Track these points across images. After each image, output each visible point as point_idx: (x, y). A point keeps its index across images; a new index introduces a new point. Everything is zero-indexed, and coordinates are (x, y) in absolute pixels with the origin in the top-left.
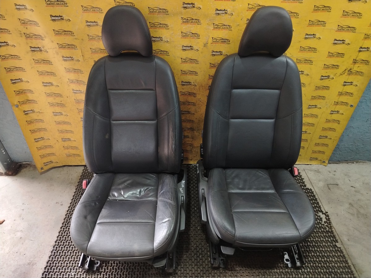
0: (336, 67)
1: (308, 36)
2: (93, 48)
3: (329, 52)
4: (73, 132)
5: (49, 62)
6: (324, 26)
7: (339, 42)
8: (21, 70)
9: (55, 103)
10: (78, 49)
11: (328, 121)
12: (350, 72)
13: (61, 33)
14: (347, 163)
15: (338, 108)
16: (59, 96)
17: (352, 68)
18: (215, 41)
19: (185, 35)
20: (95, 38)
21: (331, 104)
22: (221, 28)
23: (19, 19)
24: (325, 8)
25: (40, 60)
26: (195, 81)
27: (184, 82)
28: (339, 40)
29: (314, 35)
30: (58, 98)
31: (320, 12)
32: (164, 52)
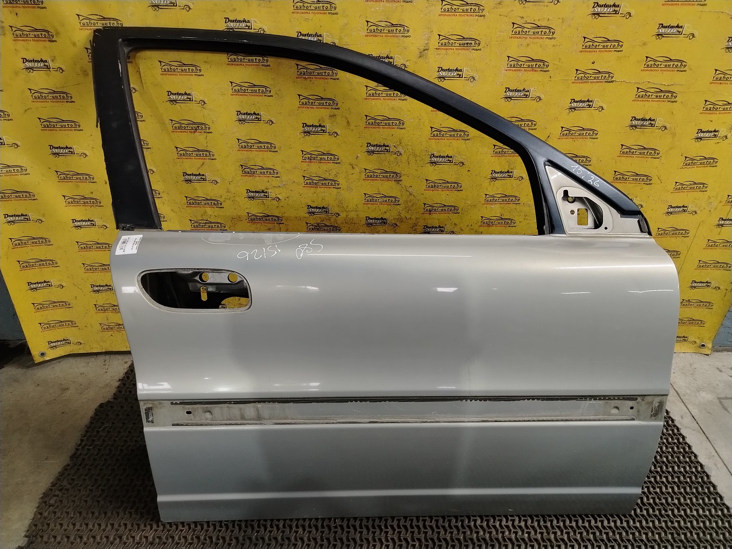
1: (666, 31)
3: (716, 70)
5: (65, 95)
6: (702, 5)
9: (78, 197)
11: (712, 244)
16: (86, 179)
18: (446, 42)
21: (721, 202)
22: (459, 10)
25: (46, 91)
27: (374, 146)
29: (678, 26)
32: (327, 71)
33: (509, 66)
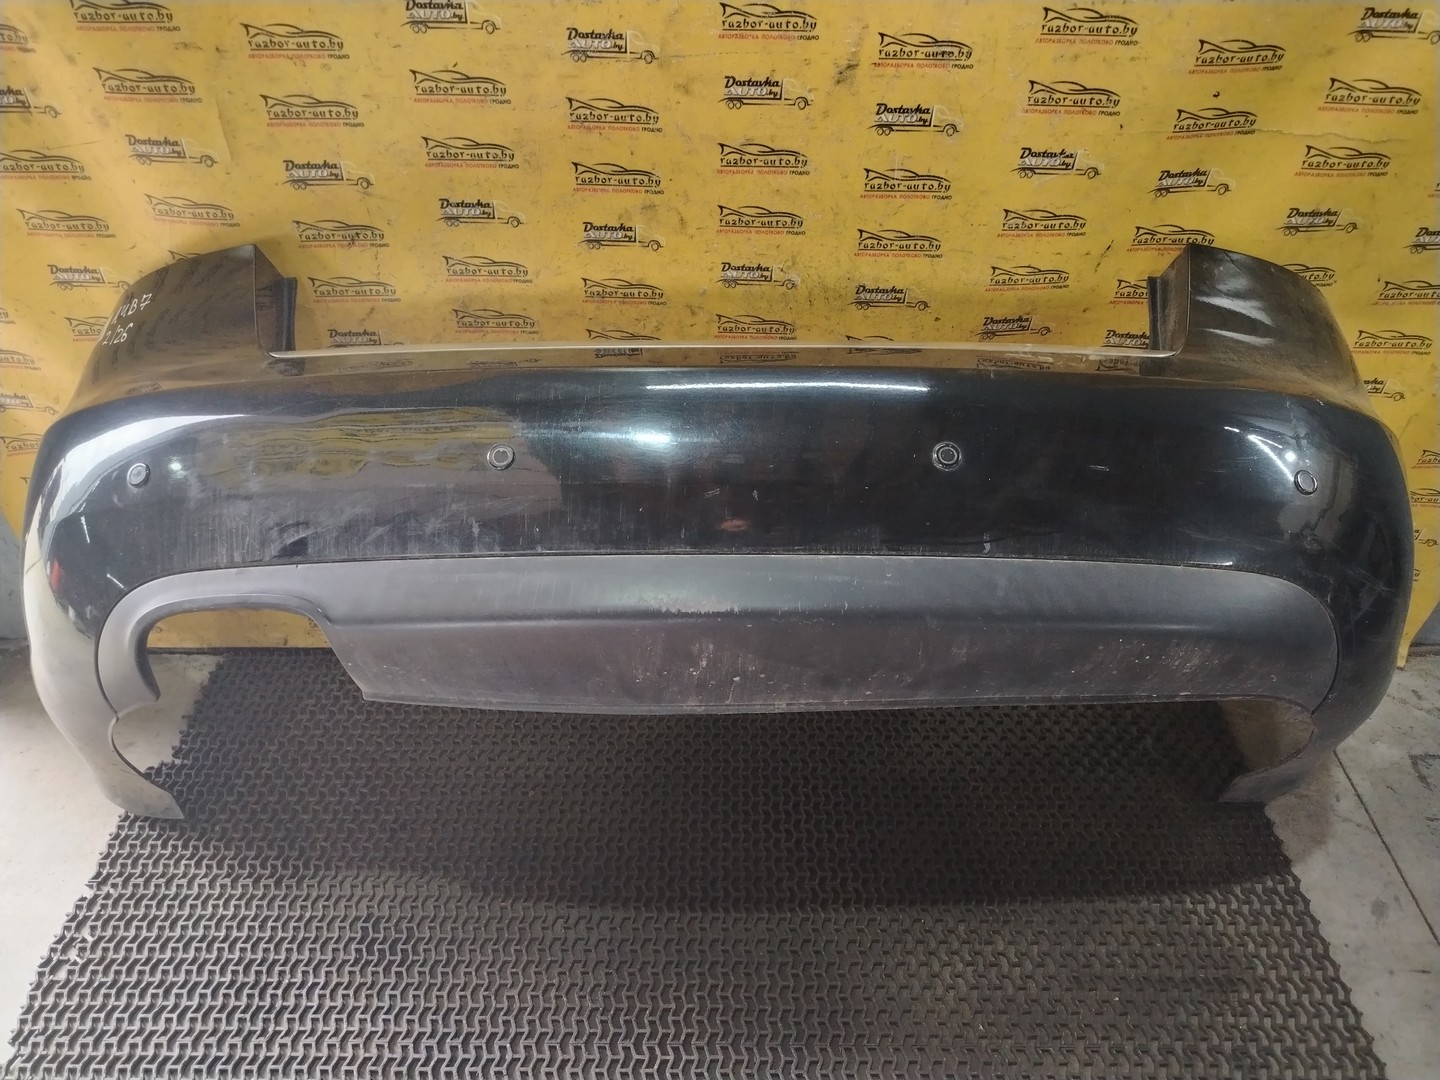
1: (1379, 23)
2: (277, 92)
10: (199, 100)
13: (109, 12)
18: (895, 50)
19: (741, 19)
20: (283, 40)
26: (790, 263)
27: (737, 269)
32: (636, 114)
33: (1032, 102)
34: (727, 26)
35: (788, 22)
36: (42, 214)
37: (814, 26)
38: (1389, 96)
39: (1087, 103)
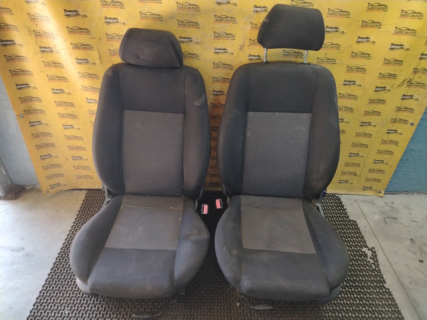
0: (393, 76)
1: (361, 40)
2: (112, 49)
3: (385, 59)
4: (85, 149)
5: (60, 65)
6: (379, 28)
7: (397, 47)
8: (28, 73)
9: (66, 114)
10: (94, 50)
11: (384, 142)
12: (410, 83)
13: (76, 30)
14: (407, 194)
15: (395, 126)
16: (70, 105)
17: (412, 79)
18: (253, 43)
19: (218, 35)
20: (114, 37)
21: (388, 122)
23: (29, 14)
24: (381, 7)
25: (51, 62)
27: (216, 92)
28: (397, 45)
30: (68, 107)
31: (375, 11)
32: (194, 55)
33: (284, 55)
34: (215, 37)
35: (229, 36)
36: (52, 76)
37: (234, 37)
38: (364, 55)
39: (296, 55)
